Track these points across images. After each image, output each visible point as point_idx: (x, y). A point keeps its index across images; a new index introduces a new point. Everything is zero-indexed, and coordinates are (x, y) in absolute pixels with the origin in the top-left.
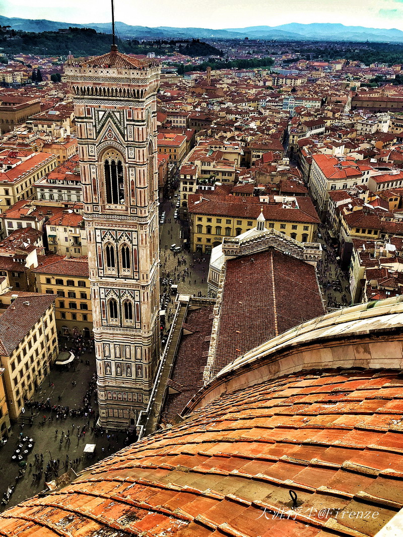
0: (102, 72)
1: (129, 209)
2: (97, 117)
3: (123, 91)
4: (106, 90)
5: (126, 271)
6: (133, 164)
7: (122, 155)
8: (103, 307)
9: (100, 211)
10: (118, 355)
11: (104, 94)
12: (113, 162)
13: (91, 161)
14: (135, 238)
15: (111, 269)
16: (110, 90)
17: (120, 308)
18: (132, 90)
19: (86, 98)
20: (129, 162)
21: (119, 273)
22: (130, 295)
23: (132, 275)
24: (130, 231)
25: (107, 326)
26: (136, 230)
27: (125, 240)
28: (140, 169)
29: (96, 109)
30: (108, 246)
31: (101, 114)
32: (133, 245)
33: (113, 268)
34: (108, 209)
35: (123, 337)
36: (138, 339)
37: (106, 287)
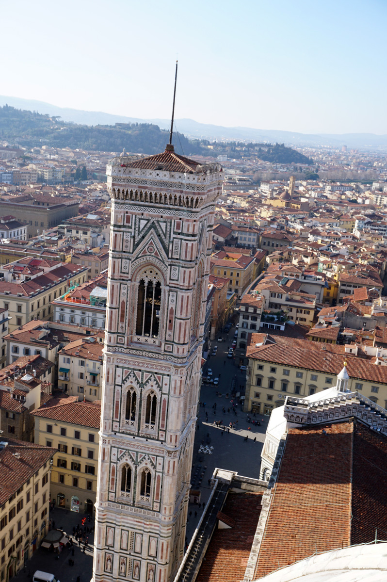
0: (151, 174)
1: (163, 344)
2: (137, 226)
3: (173, 198)
4: (153, 195)
5: (150, 427)
6: (175, 287)
7: (163, 275)
8: (113, 475)
9: (126, 343)
10: (124, 546)
11: (150, 199)
12: (150, 283)
13: (123, 280)
14: (166, 385)
15: (130, 423)
16: (158, 196)
17: (136, 478)
18: (185, 197)
19: (127, 204)
20: (171, 285)
21: (139, 430)
22: (151, 462)
23: (157, 435)
24: (161, 374)
25: (115, 502)
26: (169, 373)
27: (152, 386)
28: (183, 294)
29: (137, 217)
30: (129, 391)
31: (143, 223)
32: (162, 393)
33: (133, 422)
34: (136, 343)
35: (134, 521)
36: (155, 526)
37: (120, 447)
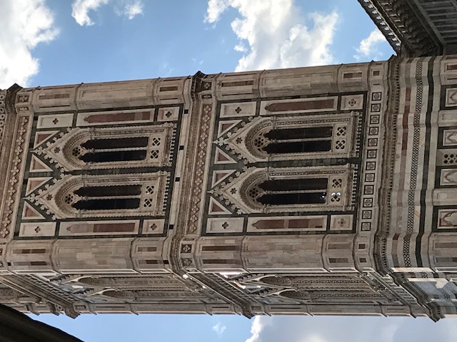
5: (155, 148)
8: (279, 224)
14: (55, 121)
15: (148, 196)
21: (158, 170)
22: (232, 131)
23: (167, 126)
24: (33, 135)
25: (355, 213)
27: (57, 150)
32: (74, 126)
35: (404, 154)
36: (408, 99)
37: (201, 211)
